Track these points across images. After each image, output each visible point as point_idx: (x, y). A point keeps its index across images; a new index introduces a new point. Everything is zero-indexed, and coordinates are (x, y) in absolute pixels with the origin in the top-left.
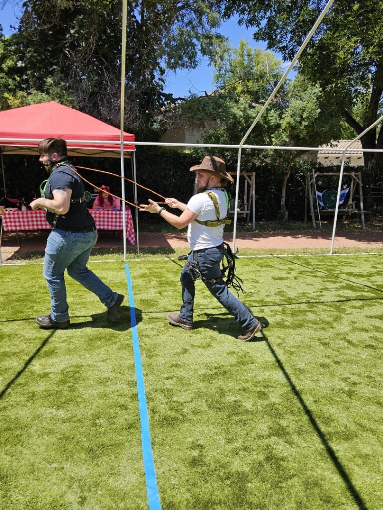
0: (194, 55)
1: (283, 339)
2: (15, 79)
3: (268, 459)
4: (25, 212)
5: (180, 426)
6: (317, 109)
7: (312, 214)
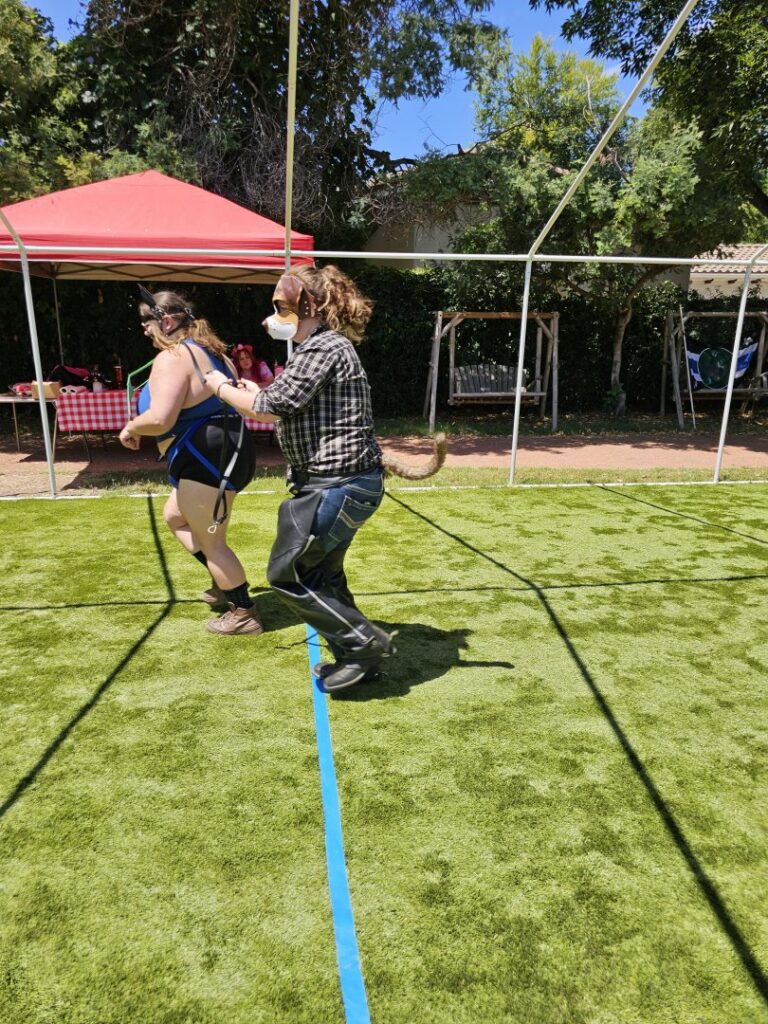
0: (436, 68)
1: (614, 655)
2: (77, 128)
3: (581, 896)
4: (99, 394)
5: (402, 823)
6: (693, 176)
7: (677, 398)
